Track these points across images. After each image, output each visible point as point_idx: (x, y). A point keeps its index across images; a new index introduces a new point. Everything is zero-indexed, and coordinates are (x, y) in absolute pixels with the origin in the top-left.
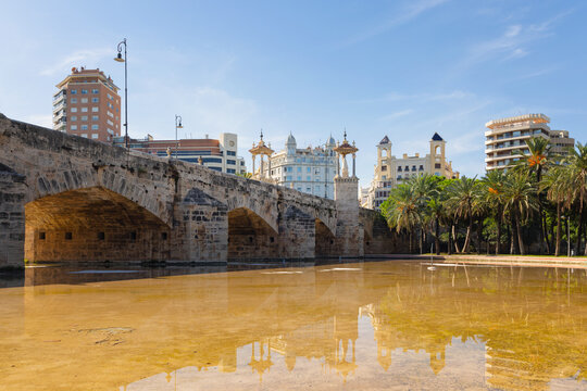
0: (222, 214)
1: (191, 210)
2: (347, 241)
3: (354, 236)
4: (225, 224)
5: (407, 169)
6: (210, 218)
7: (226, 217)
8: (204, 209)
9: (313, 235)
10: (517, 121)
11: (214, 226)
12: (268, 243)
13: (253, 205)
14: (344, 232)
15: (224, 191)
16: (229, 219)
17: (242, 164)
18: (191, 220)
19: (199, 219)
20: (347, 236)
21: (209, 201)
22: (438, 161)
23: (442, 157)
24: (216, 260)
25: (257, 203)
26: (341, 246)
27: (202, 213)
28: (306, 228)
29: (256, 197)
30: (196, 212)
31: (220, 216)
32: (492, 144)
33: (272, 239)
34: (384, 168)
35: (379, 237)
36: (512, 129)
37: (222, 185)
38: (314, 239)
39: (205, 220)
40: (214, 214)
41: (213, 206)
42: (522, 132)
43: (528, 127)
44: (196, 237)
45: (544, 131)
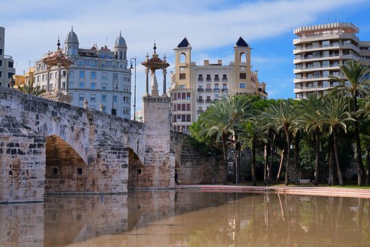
0: (40, 146)
1: (6, 142)
2: (157, 170)
3: (165, 164)
4: (42, 158)
5: (209, 78)
6: (26, 151)
7: (44, 150)
8: (20, 140)
9: (125, 166)
10: (326, 30)
11: (30, 161)
12: (75, 175)
13: (63, 132)
14: (153, 160)
15: (35, 118)
16: (47, 152)
17: (11, 64)
18: (5, 153)
19: (14, 152)
20: (157, 164)
21: (25, 132)
22: (243, 70)
23: (248, 66)
24: (31, 199)
25: (67, 130)
26: (149, 176)
27: (17, 145)
28: (119, 157)
29: (66, 123)
30: (11, 145)
31: (37, 149)
32: (300, 54)
33: (80, 171)
34: (182, 76)
35: (188, 164)
36: (321, 38)
37: (33, 110)
38: (127, 170)
39: (21, 153)
40: (31, 146)
41: (30, 137)
42: (332, 41)
43: (337, 37)
44: (11, 173)
45: (353, 42)
